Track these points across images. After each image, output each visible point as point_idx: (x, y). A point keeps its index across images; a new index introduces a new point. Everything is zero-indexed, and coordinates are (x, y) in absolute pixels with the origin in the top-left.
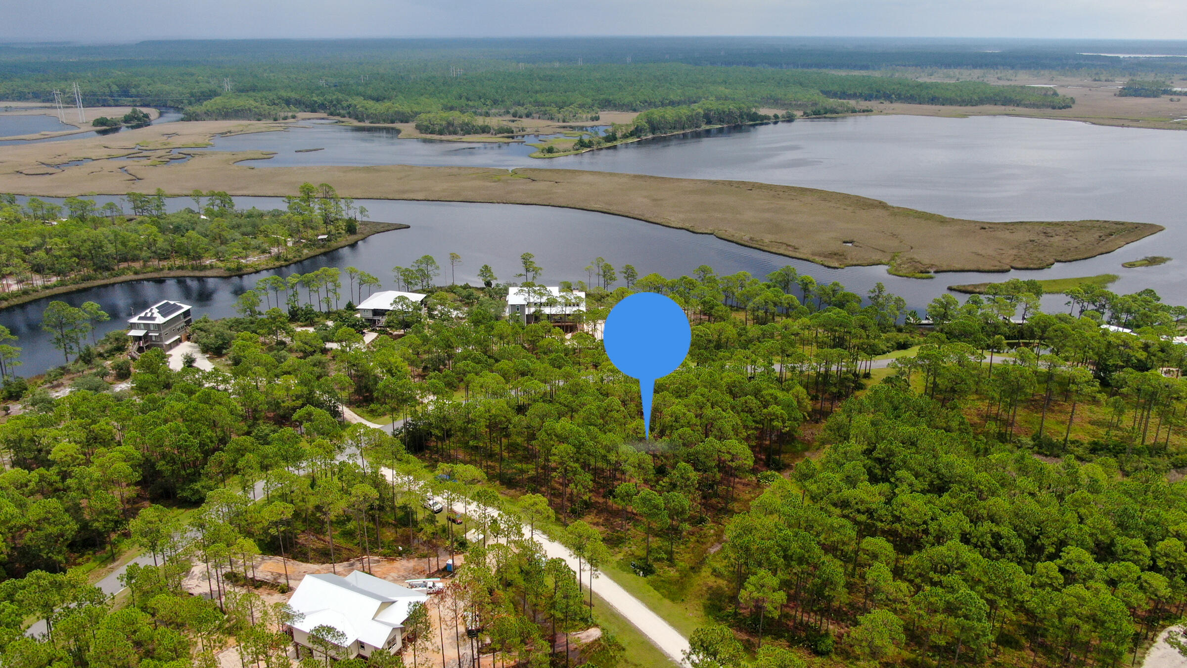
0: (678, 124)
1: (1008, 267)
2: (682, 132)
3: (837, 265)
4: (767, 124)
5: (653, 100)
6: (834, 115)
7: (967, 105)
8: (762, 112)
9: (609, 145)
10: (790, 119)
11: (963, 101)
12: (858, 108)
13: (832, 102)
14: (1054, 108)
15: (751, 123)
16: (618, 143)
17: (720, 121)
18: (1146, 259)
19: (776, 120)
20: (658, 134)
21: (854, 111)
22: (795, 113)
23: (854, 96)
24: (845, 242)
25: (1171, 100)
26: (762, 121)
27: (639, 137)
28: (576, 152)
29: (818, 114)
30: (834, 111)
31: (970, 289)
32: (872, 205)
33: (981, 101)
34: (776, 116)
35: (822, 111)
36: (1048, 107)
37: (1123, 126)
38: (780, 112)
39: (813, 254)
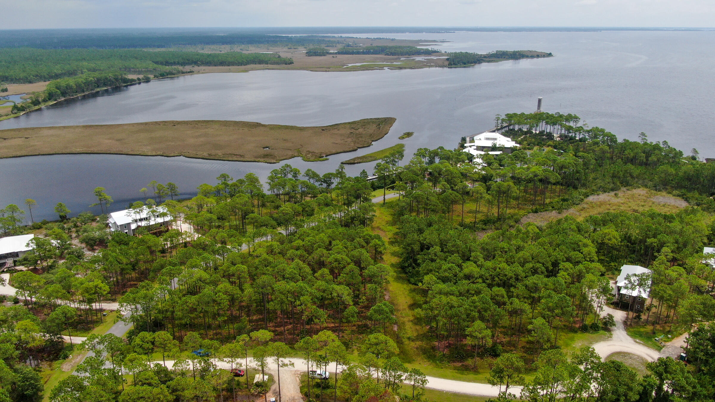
0: (80, 88)
1: (356, 148)
2: (83, 94)
3: (275, 161)
4: (135, 84)
5: (42, 74)
6: (173, 76)
7: (241, 65)
8: (130, 77)
9: (37, 107)
10: (147, 80)
11: (239, 63)
12: (184, 70)
13: (168, 68)
14: (286, 64)
15: (125, 84)
16: (43, 106)
17: (105, 85)
18: (405, 134)
19: (139, 81)
20: (68, 97)
21: (183, 73)
22: (150, 76)
23: (174, 64)
24: (264, 148)
25: (333, 57)
26: (132, 83)
27: (56, 100)
28: (15, 115)
29: (163, 76)
30: (171, 73)
31: (352, 162)
32: (253, 125)
33: (247, 63)
34: (139, 79)
35: (165, 74)
36: (283, 63)
37: (326, 71)
38: (141, 76)
39: (256, 157)
